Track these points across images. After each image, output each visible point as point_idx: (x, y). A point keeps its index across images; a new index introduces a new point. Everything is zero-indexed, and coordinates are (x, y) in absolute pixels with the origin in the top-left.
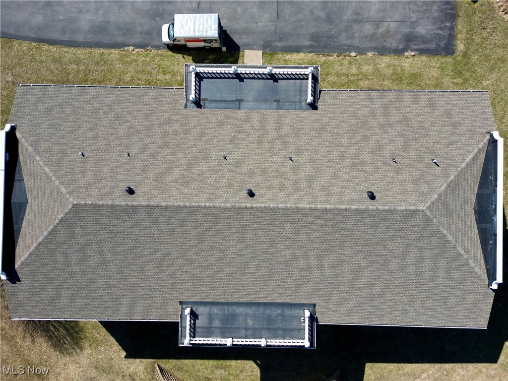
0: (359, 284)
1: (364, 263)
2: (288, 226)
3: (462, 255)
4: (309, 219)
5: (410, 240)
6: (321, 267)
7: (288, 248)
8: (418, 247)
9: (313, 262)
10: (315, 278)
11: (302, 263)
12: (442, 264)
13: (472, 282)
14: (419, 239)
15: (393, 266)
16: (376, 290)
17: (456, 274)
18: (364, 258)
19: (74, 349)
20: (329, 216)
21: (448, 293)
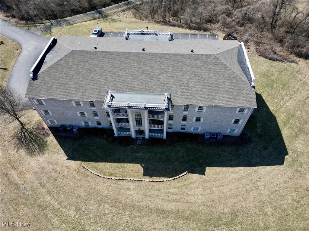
0: (190, 85)
1: (192, 76)
2: (159, 60)
3: (234, 72)
4: (167, 57)
5: (211, 66)
6: (173, 77)
7: (158, 69)
8: (215, 69)
9: (169, 75)
10: (170, 82)
11: (164, 75)
12: (227, 76)
13: (243, 84)
14: (214, 66)
15: (205, 77)
16: (199, 88)
17: (234, 81)
18: (192, 73)
19: (39, 154)
20: (176, 56)
21: (233, 89)
